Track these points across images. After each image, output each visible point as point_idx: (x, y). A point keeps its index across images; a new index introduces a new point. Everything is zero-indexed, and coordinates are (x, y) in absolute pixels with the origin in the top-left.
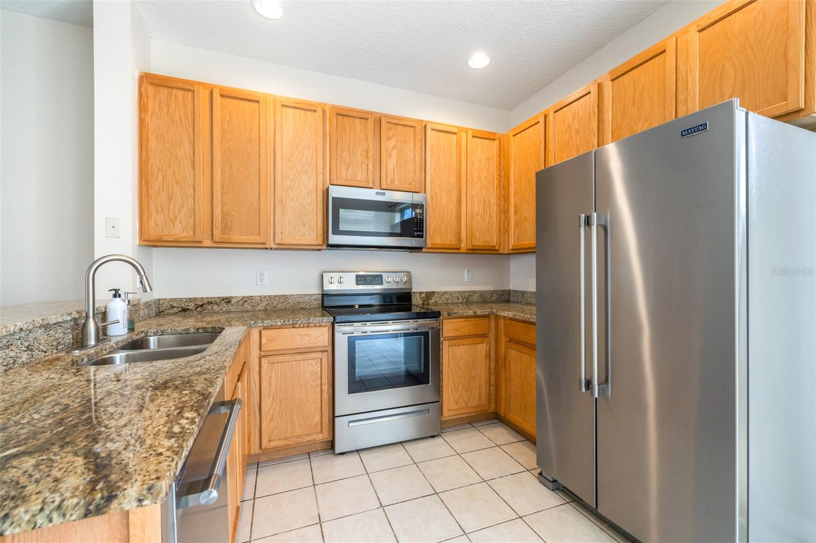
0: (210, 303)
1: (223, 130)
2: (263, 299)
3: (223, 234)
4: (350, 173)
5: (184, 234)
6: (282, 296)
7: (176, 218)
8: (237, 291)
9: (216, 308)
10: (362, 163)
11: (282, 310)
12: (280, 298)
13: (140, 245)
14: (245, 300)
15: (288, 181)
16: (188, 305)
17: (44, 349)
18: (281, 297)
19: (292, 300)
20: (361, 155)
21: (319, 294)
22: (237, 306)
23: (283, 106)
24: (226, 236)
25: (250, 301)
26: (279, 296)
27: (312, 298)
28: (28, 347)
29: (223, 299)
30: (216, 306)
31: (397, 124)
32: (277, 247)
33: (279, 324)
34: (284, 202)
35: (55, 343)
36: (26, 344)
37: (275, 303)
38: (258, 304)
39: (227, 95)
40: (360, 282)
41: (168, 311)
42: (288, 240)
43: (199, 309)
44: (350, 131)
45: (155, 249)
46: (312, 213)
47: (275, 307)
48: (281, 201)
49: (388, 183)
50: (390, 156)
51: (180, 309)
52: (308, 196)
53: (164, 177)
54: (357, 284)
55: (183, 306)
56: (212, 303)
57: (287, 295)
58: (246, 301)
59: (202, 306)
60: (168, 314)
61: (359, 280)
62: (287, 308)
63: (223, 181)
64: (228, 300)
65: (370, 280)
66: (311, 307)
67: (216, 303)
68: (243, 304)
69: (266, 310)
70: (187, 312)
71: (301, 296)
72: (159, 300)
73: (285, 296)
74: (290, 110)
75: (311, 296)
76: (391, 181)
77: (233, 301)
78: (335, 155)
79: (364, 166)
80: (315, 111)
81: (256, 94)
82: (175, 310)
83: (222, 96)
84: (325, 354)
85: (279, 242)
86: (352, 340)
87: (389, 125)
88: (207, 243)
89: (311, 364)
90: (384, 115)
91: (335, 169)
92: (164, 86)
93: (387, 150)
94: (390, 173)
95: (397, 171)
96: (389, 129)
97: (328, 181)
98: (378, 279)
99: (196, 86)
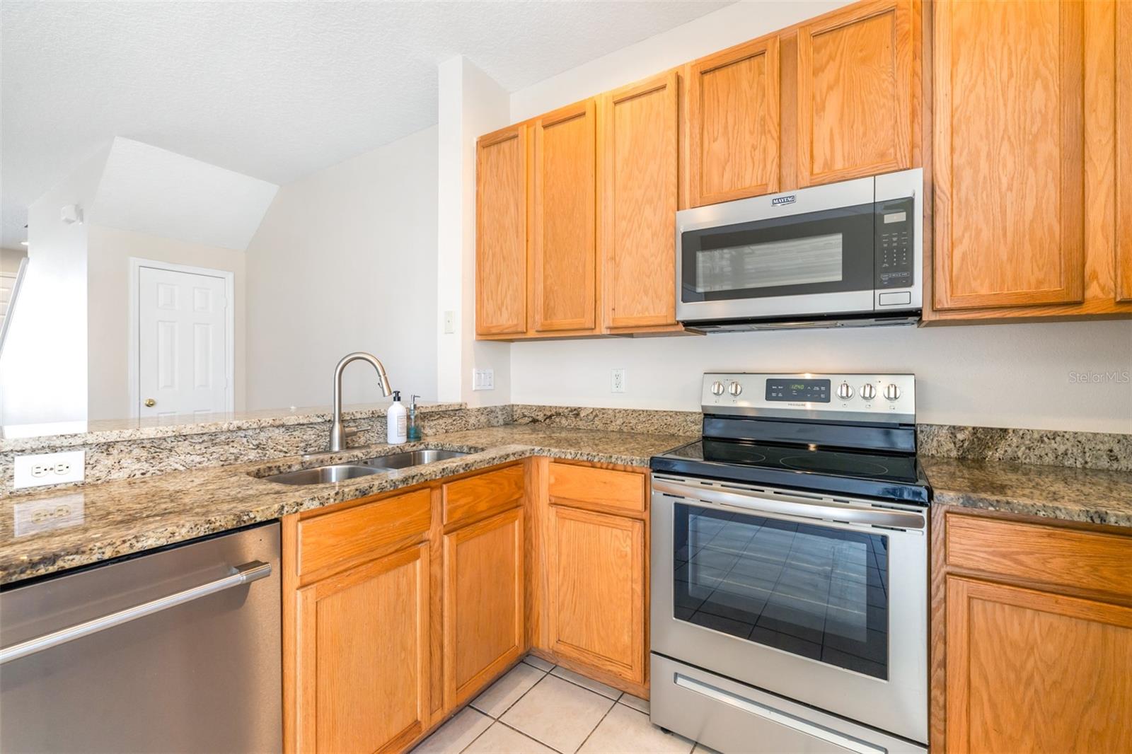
0: (558, 414)
1: (546, 176)
2: (617, 415)
3: (546, 320)
4: (727, 176)
5: (510, 323)
6: (643, 411)
7: (502, 303)
8: (587, 401)
9: (564, 421)
10: (754, 148)
11: (643, 433)
12: (640, 415)
13: (477, 340)
14: (596, 413)
15: (624, 224)
16: (538, 415)
17: (285, 449)
18: (641, 412)
19: (658, 420)
20: (751, 133)
21: (700, 414)
22: (587, 422)
23: (616, 103)
24: (549, 322)
25: (601, 416)
26: (640, 411)
27: (689, 418)
28: (258, 446)
29: (571, 411)
30: (564, 419)
31: (841, 28)
32: (608, 332)
34: (617, 259)
35: (302, 445)
36: (255, 442)
37: (634, 422)
38: (612, 422)
39: (551, 123)
40: (774, 395)
41: (520, 421)
42: (622, 320)
43: (548, 420)
44: (728, 93)
45: (513, 345)
46: (659, 269)
47: (633, 429)
48: (613, 258)
49: (816, 170)
50: (821, 109)
51: (531, 419)
52: (653, 242)
53: (494, 255)
54: (769, 398)
55: (533, 415)
56: (560, 414)
57: (650, 411)
58: (596, 416)
59: (550, 417)
60: (520, 424)
61: (774, 391)
62: (650, 432)
63: (545, 245)
64: (576, 412)
65: (798, 391)
66: (688, 434)
67: (564, 416)
68: (593, 420)
69: (621, 431)
70: (537, 424)
71: (671, 414)
72: (513, 405)
73: (647, 411)
74: (628, 104)
75: (686, 414)
76: (826, 164)
77: (582, 415)
78: (698, 151)
79: (758, 155)
80: (664, 87)
81: (582, 103)
82: (527, 420)
83: (545, 127)
84: (639, 525)
85: (611, 325)
86: (682, 512)
87: (820, 40)
88: (532, 334)
89: (616, 536)
90: (804, 26)
91: (698, 178)
92: (494, 144)
93: (814, 98)
94: (821, 151)
95: (842, 138)
96: (817, 50)
97: (687, 204)
98: (818, 389)
99: (520, 128)
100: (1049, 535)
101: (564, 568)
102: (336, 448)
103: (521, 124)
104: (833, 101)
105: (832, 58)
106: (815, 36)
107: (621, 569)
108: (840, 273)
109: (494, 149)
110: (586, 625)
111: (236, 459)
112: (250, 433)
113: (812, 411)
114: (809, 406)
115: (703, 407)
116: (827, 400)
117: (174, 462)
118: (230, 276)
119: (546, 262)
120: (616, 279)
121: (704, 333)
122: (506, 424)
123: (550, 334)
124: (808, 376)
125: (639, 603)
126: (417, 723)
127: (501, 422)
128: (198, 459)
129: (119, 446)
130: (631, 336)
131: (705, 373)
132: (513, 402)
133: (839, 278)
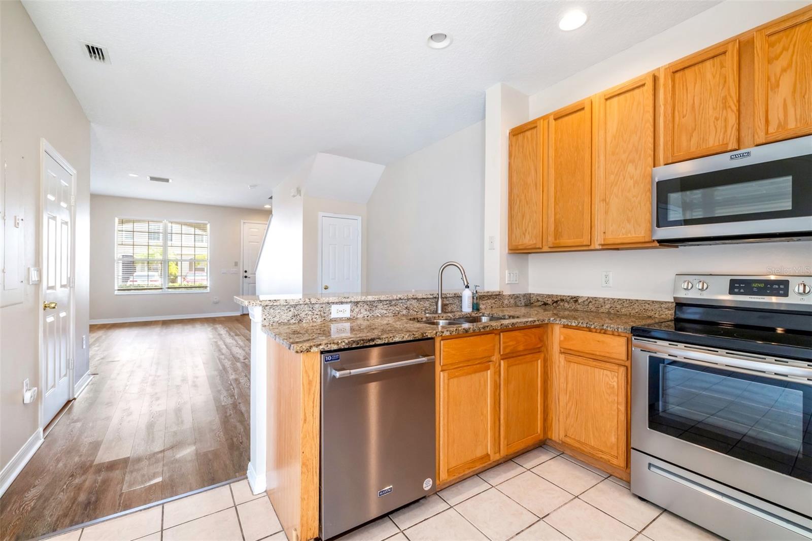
0: (562, 300)
1: (556, 150)
2: (606, 302)
3: (556, 239)
4: (694, 140)
5: (531, 242)
6: (626, 300)
7: (526, 230)
8: (584, 292)
9: (566, 305)
10: (717, 119)
11: (626, 315)
12: (624, 302)
13: (509, 253)
14: (590, 300)
15: (612, 177)
16: (547, 301)
17: (417, 310)
18: (625, 301)
19: (638, 306)
20: (714, 109)
21: (673, 303)
22: (583, 306)
23: (606, 99)
24: (558, 241)
25: (594, 302)
26: (624, 299)
27: (663, 306)
28: (406, 308)
29: (572, 298)
30: (566, 303)
31: (793, 27)
32: (601, 247)
34: (607, 200)
35: (424, 309)
36: (406, 306)
37: (619, 307)
38: (602, 306)
39: (559, 116)
40: (736, 290)
41: (535, 304)
42: (612, 238)
43: (555, 304)
44: (695, 84)
45: (530, 256)
46: (639, 205)
47: (618, 312)
48: (604, 200)
49: (771, 130)
50: (775, 87)
51: (543, 303)
52: (634, 188)
53: (520, 201)
54: (731, 292)
55: (544, 300)
56: (563, 300)
57: (632, 300)
58: (590, 302)
59: (556, 302)
60: (535, 306)
61: (737, 288)
62: (632, 314)
63: (556, 193)
64: (575, 300)
65: (758, 288)
66: (663, 316)
67: (566, 301)
68: (588, 305)
69: (609, 313)
70: (547, 306)
71: (648, 302)
72: (530, 294)
73: (629, 300)
74: (615, 100)
75: (661, 303)
76: (779, 125)
77: (580, 301)
78: (671, 125)
79: (720, 123)
80: (643, 85)
81: (582, 102)
82: (540, 303)
83: (555, 119)
84: (622, 369)
85: (603, 243)
87: (773, 38)
88: (546, 249)
89: (606, 375)
90: (760, 30)
91: (670, 143)
92: (520, 133)
93: (769, 79)
94: (776, 115)
95: (795, 105)
96: (771, 45)
97: (662, 161)
98: (780, 287)
99: (538, 122)
101: (570, 392)
102: (440, 311)
103: (539, 119)
104: (786, 82)
105: (785, 49)
106: (769, 35)
107: (610, 395)
108: (790, 204)
109: (520, 137)
110: (585, 429)
111: (398, 313)
112: (404, 301)
115: (675, 298)
116: (786, 295)
117: (377, 312)
118: (360, 218)
119: (556, 204)
120: (606, 213)
121: (677, 247)
122: (526, 305)
123: (558, 249)
124: (773, 278)
126: (488, 455)
127: (523, 304)
128: (385, 312)
129: (360, 304)
130: (618, 249)
131: (677, 275)
132: (530, 292)
133: (791, 208)
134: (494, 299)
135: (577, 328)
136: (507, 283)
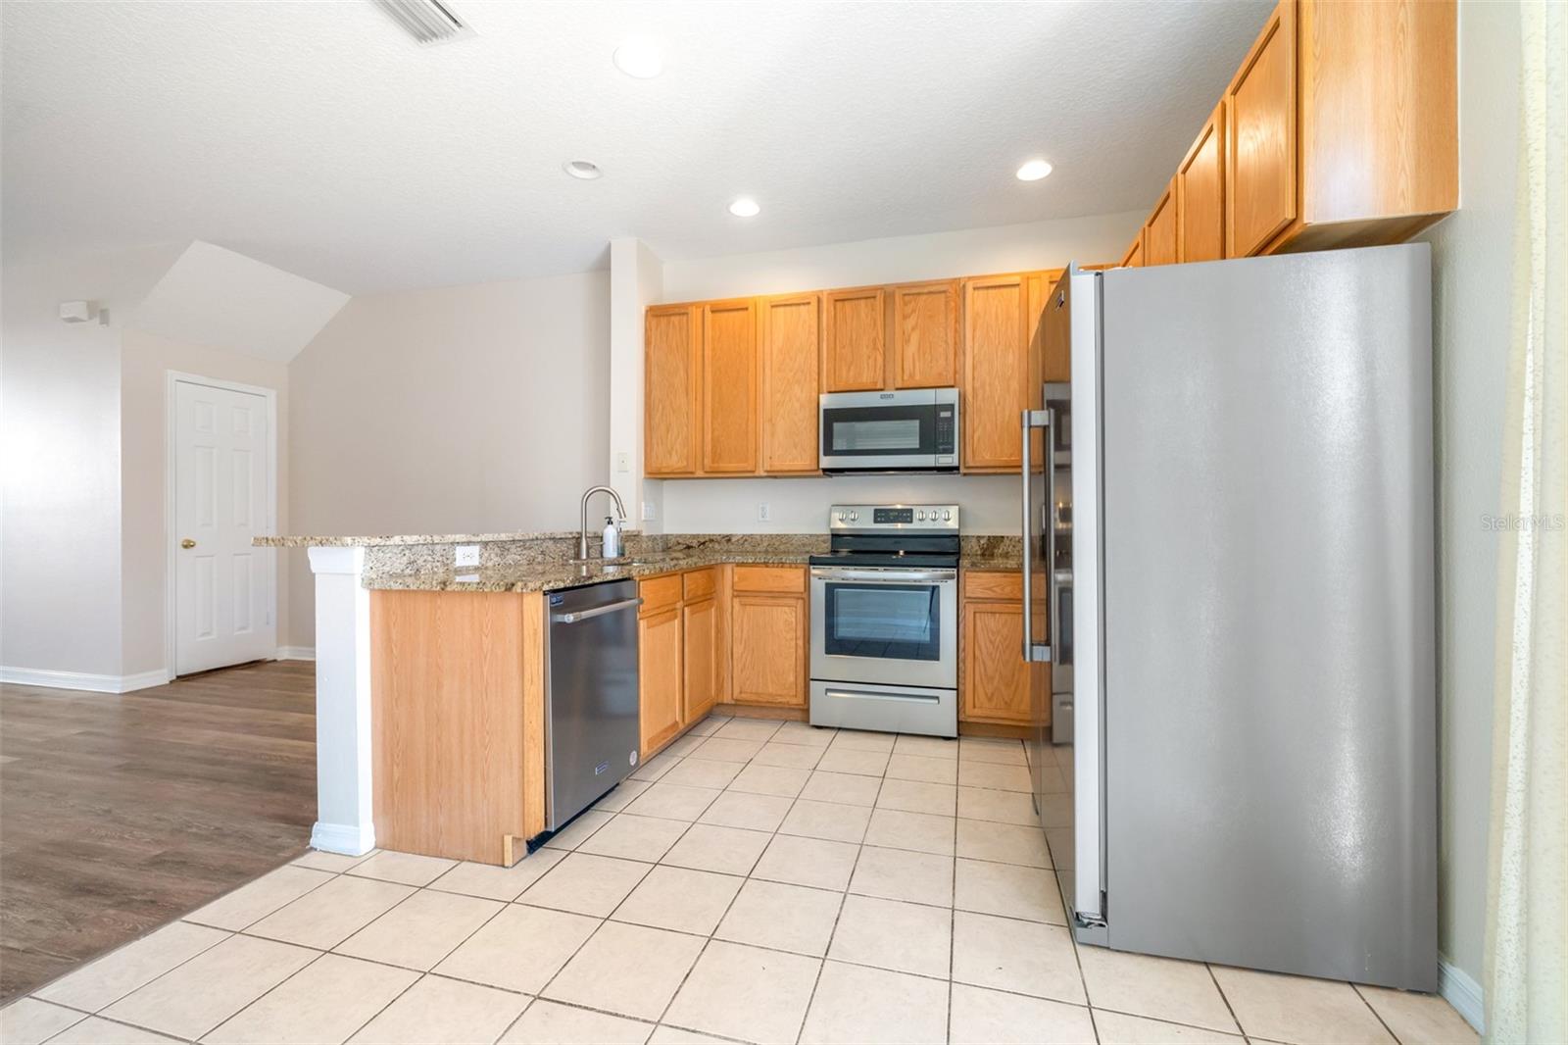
0: (711, 541)
1: (713, 349)
2: (764, 539)
3: (714, 463)
4: (851, 373)
5: (680, 465)
6: (785, 535)
7: (672, 448)
8: (738, 529)
9: (717, 546)
10: (869, 357)
11: (785, 552)
12: (782, 538)
13: (645, 478)
14: (745, 538)
15: (779, 395)
16: (692, 542)
19: (796, 541)
20: (867, 347)
21: (829, 535)
22: (737, 545)
23: (772, 307)
24: (716, 465)
25: (750, 540)
26: (782, 535)
27: (820, 539)
29: (723, 537)
30: (717, 544)
31: (919, 294)
32: (766, 474)
33: (750, 561)
34: (773, 421)
36: (541, 549)
38: (759, 544)
39: (718, 309)
40: (879, 519)
41: (675, 547)
42: (778, 465)
43: (701, 546)
44: (852, 318)
45: (665, 482)
46: (805, 431)
47: (777, 549)
48: (771, 420)
49: (906, 378)
50: (908, 341)
51: (685, 546)
52: (800, 411)
53: (663, 409)
54: (876, 521)
55: (687, 542)
56: (713, 540)
57: (790, 535)
58: (746, 540)
59: (704, 543)
60: (674, 551)
61: (879, 516)
62: (791, 551)
63: (713, 405)
64: (728, 539)
65: (891, 516)
66: (819, 550)
67: (717, 541)
68: (743, 544)
69: (766, 551)
70: (691, 549)
71: (806, 536)
72: (667, 535)
73: (788, 535)
74: (782, 309)
75: (818, 536)
76: (910, 375)
77: (734, 540)
78: (833, 352)
79: (871, 361)
80: (809, 303)
81: (745, 300)
82: (681, 547)
83: (713, 312)
84: (800, 602)
85: (769, 469)
86: (830, 589)
87: (907, 298)
88: (699, 473)
89: (784, 612)
90: (900, 286)
91: (832, 371)
92: (664, 316)
93: (904, 333)
94: (908, 365)
95: (919, 361)
96: (905, 304)
97: (825, 389)
98: (905, 515)
99: (690, 308)
100: (1005, 577)
102: (584, 557)
103: (692, 304)
104: (915, 338)
105: (913, 311)
106: (905, 295)
107: (788, 632)
108: (918, 442)
109: (664, 320)
110: (762, 677)
112: (539, 542)
113: (901, 530)
114: (900, 526)
115: (832, 530)
116: (911, 522)
117: (510, 558)
118: (272, 395)
119: (713, 417)
120: (773, 435)
121: (831, 476)
122: (663, 551)
123: (715, 475)
124: (899, 507)
125: (801, 652)
126: (676, 722)
127: (661, 549)
128: (519, 558)
129: (490, 545)
130: (775, 477)
131: (833, 506)
132: (665, 532)
133: (918, 446)
134: (633, 541)
135: (754, 564)
136: (643, 518)
